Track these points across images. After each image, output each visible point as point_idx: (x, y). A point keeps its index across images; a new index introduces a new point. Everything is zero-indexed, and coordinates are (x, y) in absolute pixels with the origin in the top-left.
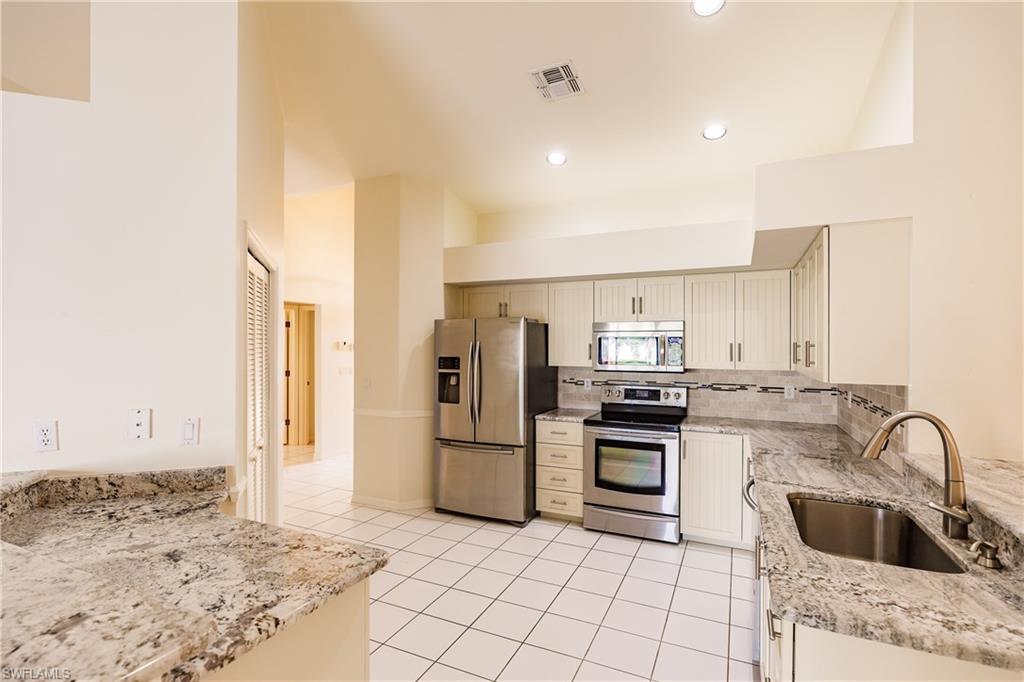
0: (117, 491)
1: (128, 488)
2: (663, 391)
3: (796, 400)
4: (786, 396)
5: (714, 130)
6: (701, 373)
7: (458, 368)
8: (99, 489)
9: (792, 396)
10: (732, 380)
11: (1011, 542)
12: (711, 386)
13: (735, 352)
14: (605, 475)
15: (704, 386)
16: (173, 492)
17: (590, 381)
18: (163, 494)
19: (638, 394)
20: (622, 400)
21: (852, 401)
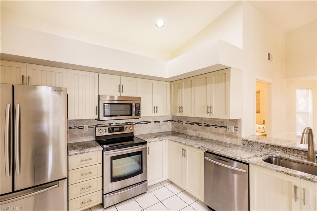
2: (125, 126)
4: (161, 124)
10: (148, 120)
12: (140, 123)
13: (156, 110)
14: (116, 175)
15: (138, 123)
17: (87, 126)
19: (115, 129)
20: (108, 134)
21: (186, 123)
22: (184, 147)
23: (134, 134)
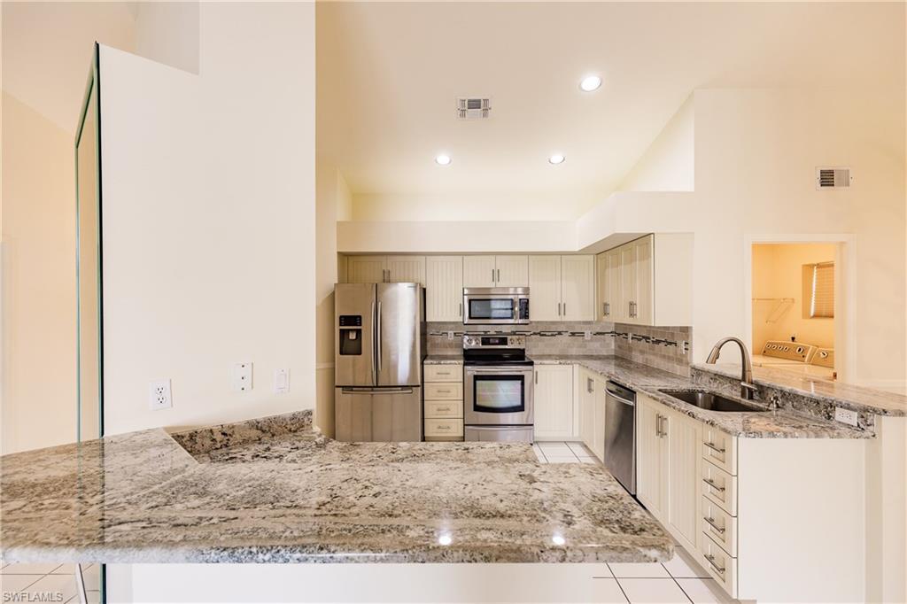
0: (228, 440)
1: (238, 436)
2: (509, 337)
3: (591, 341)
4: (586, 338)
5: (557, 158)
6: (534, 324)
7: (361, 325)
8: (214, 440)
9: (589, 338)
10: (553, 328)
11: (779, 395)
12: (539, 333)
13: (562, 308)
14: (480, 403)
15: (535, 334)
16: (273, 435)
17: (452, 332)
18: (265, 439)
19: (491, 341)
20: (480, 346)
21: (632, 338)
22: (592, 376)
23: (527, 353)
